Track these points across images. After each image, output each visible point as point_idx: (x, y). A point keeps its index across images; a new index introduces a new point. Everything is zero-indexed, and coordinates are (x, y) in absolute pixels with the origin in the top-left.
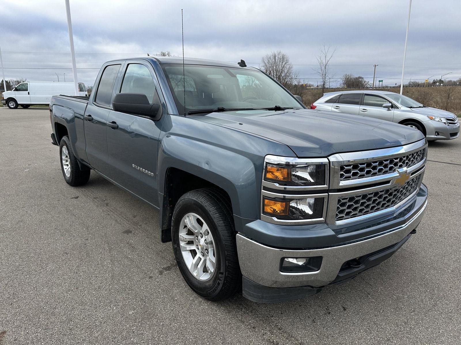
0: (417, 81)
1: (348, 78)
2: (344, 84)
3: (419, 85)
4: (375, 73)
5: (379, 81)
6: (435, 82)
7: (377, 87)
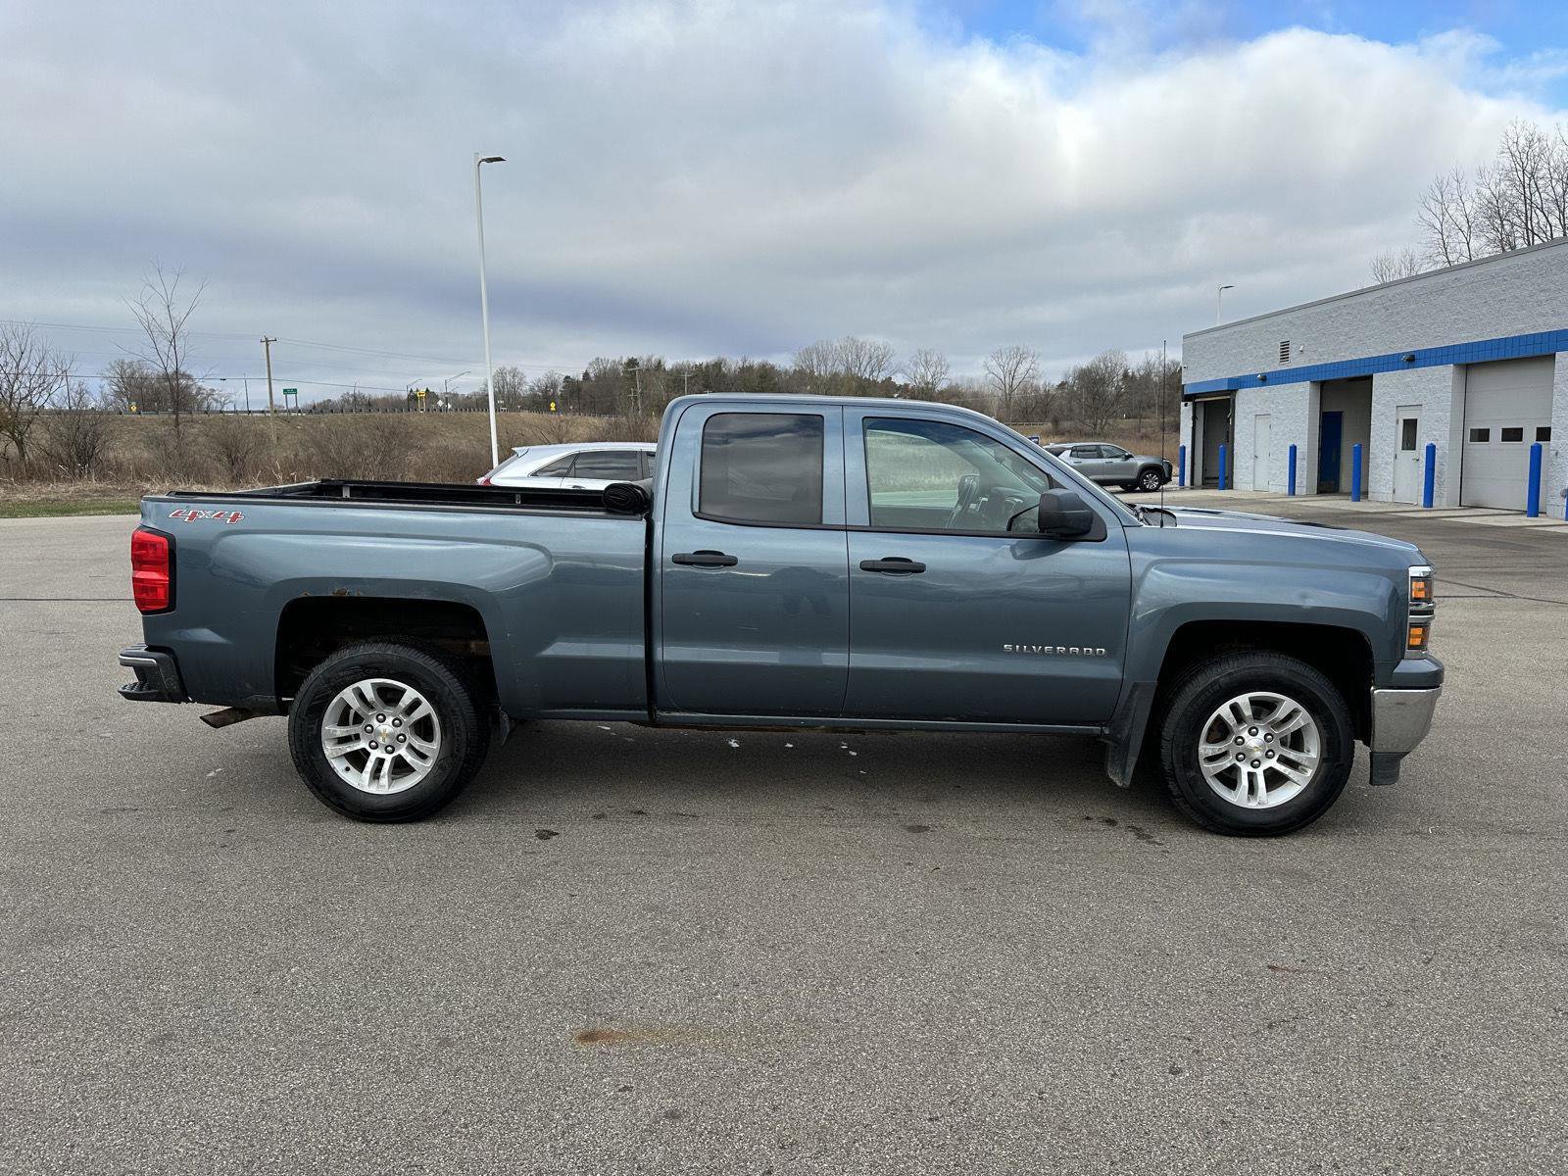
0: (366, 393)
1: (131, 377)
2: (118, 394)
3: (369, 404)
4: (269, 366)
5: (285, 390)
6: (413, 397)
7: (242, 412)
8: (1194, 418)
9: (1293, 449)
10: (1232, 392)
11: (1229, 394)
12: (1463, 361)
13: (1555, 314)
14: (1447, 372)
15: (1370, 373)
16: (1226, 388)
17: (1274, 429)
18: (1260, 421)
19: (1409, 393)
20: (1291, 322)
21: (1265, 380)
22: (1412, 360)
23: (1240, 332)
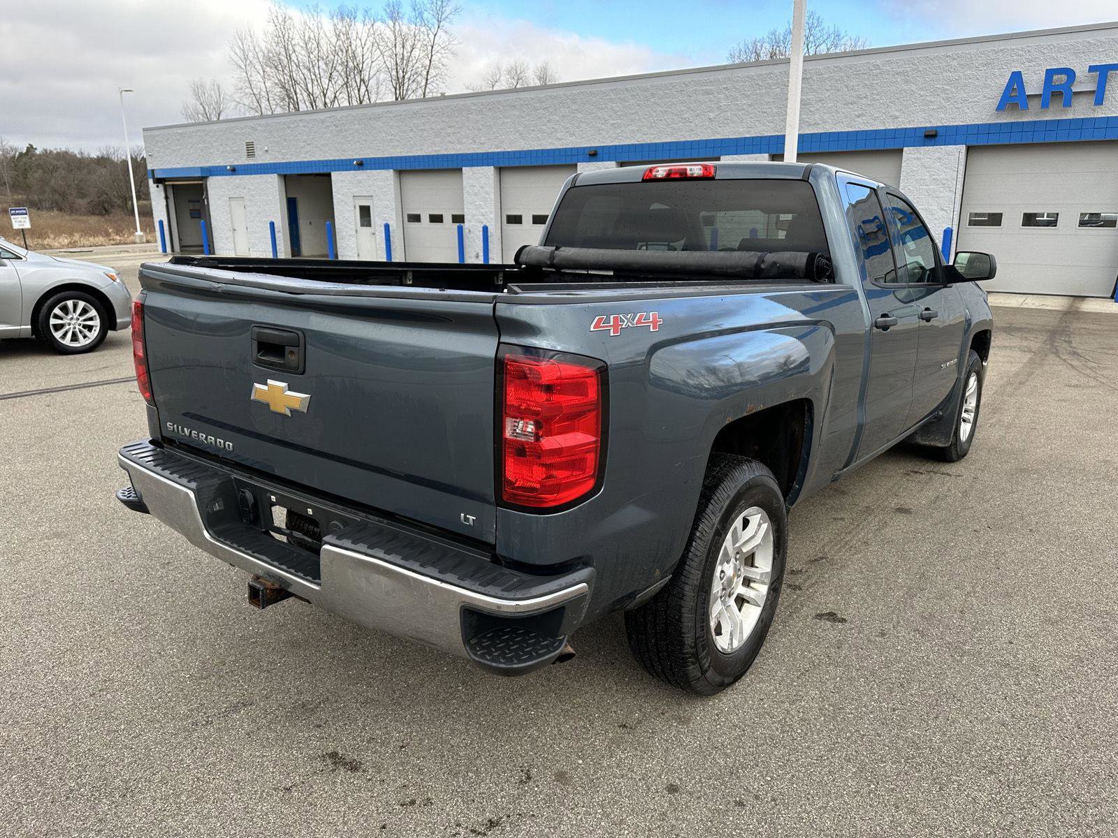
8: (167, 198)
9: (272, 224)
10: (204, 178)
11: (201, 180)
12: (399, 168)
13: (459, 143)
14: (390, 174)
15: (329, 171)
16: (199, 175)
17: (248, 209)
18: (233, 203)
19: (361, 187)
20: (252, 127)
21: (234, 171)
22: (361, 165)
23: (205, 130)
